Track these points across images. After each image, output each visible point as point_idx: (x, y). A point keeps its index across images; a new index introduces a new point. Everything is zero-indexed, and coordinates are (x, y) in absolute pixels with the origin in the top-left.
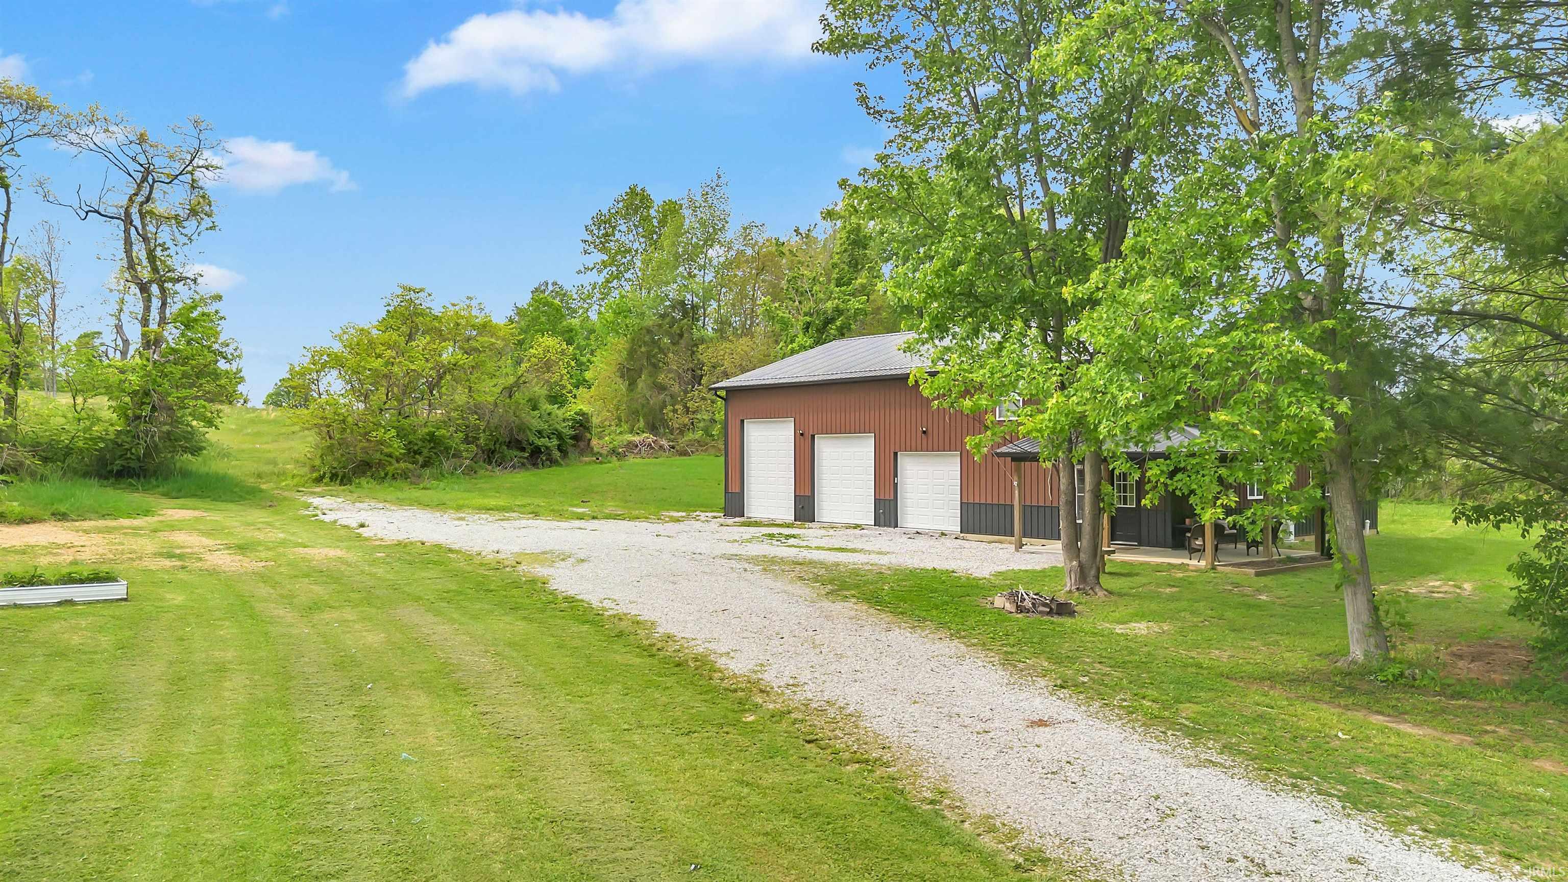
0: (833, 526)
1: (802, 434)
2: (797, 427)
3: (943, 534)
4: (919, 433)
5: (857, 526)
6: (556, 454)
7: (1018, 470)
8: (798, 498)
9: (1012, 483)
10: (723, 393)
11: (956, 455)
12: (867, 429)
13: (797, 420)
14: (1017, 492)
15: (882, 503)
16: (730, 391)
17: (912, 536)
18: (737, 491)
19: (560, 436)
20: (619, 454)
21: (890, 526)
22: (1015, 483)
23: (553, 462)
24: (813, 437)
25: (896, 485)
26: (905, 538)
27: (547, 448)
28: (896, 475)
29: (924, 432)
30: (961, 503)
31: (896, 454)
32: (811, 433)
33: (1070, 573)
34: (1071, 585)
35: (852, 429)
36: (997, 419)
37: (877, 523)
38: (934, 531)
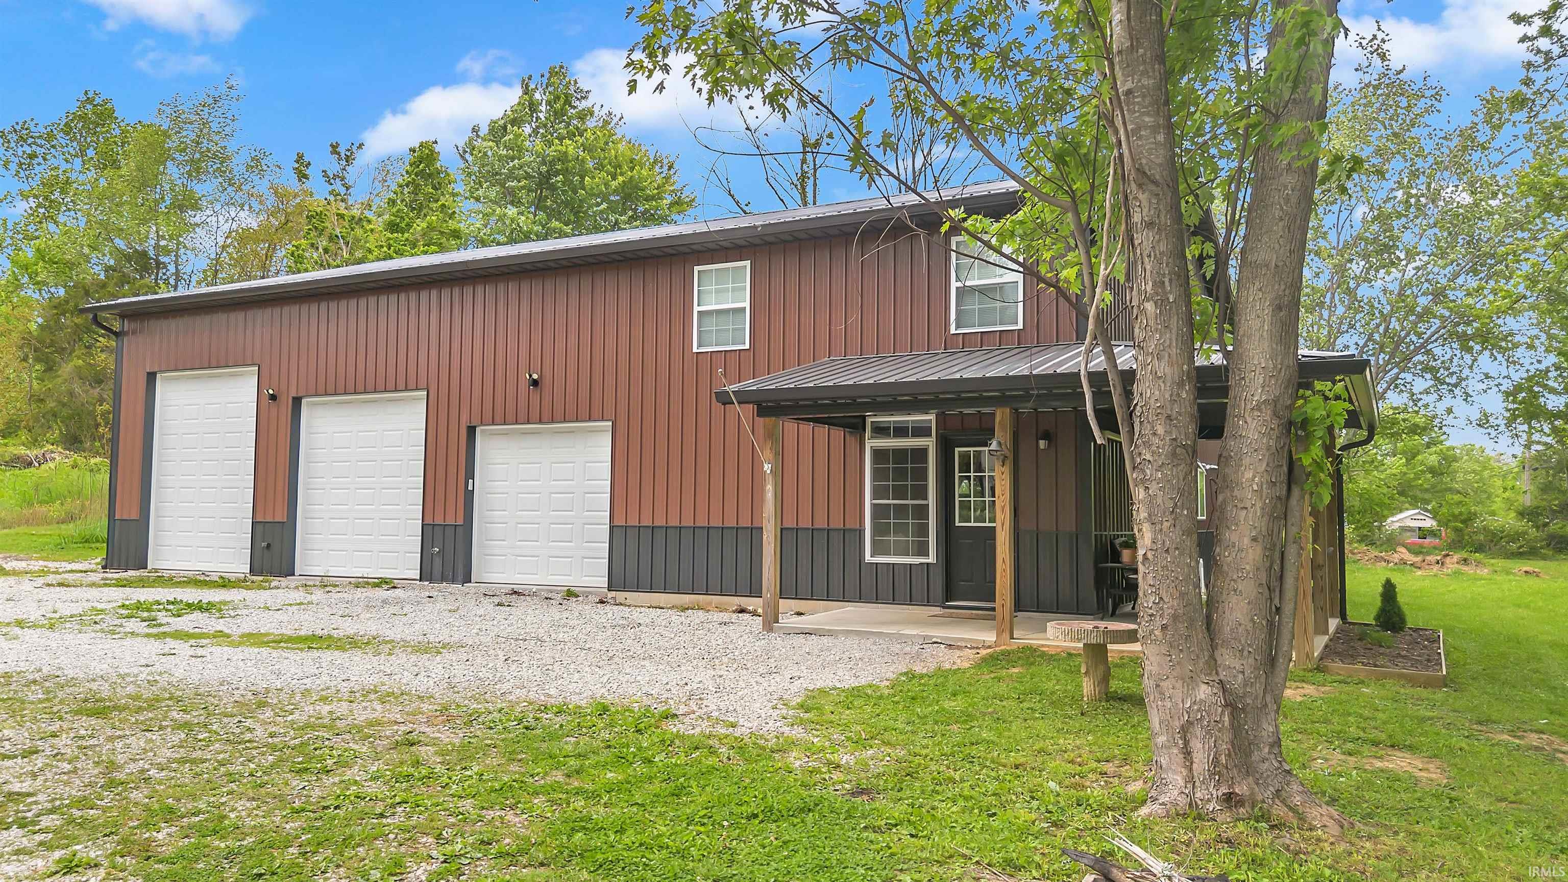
0: (326, 583)
1: (273, 397)
2: (265, 382)
3: (571, 594)
4: (524, 385)
5: (382, 582)
7: (770, 435)
8: (259, 528)
9: (755, 465)
11: (602, 431)
12: (412, 384)
13: (265, 372)
14: (769, 488)
15: (438, 531)
16: (127, 315)
17: (504, 599)
18: (134, 516)
21: (453, 581)
22: (767, 467)
24: (297, 401)
25: (469, 495)
26: (488, 606)
28: (470, 474)
29: (535, 383)
30: (612, 528)
31: (472, 431)
32: (293, 393)
33: (1185, 730)
34: (1190, 780)
35: (381, 385)
36: (695, 350)
37: (426, 575)
38: (552, 589)
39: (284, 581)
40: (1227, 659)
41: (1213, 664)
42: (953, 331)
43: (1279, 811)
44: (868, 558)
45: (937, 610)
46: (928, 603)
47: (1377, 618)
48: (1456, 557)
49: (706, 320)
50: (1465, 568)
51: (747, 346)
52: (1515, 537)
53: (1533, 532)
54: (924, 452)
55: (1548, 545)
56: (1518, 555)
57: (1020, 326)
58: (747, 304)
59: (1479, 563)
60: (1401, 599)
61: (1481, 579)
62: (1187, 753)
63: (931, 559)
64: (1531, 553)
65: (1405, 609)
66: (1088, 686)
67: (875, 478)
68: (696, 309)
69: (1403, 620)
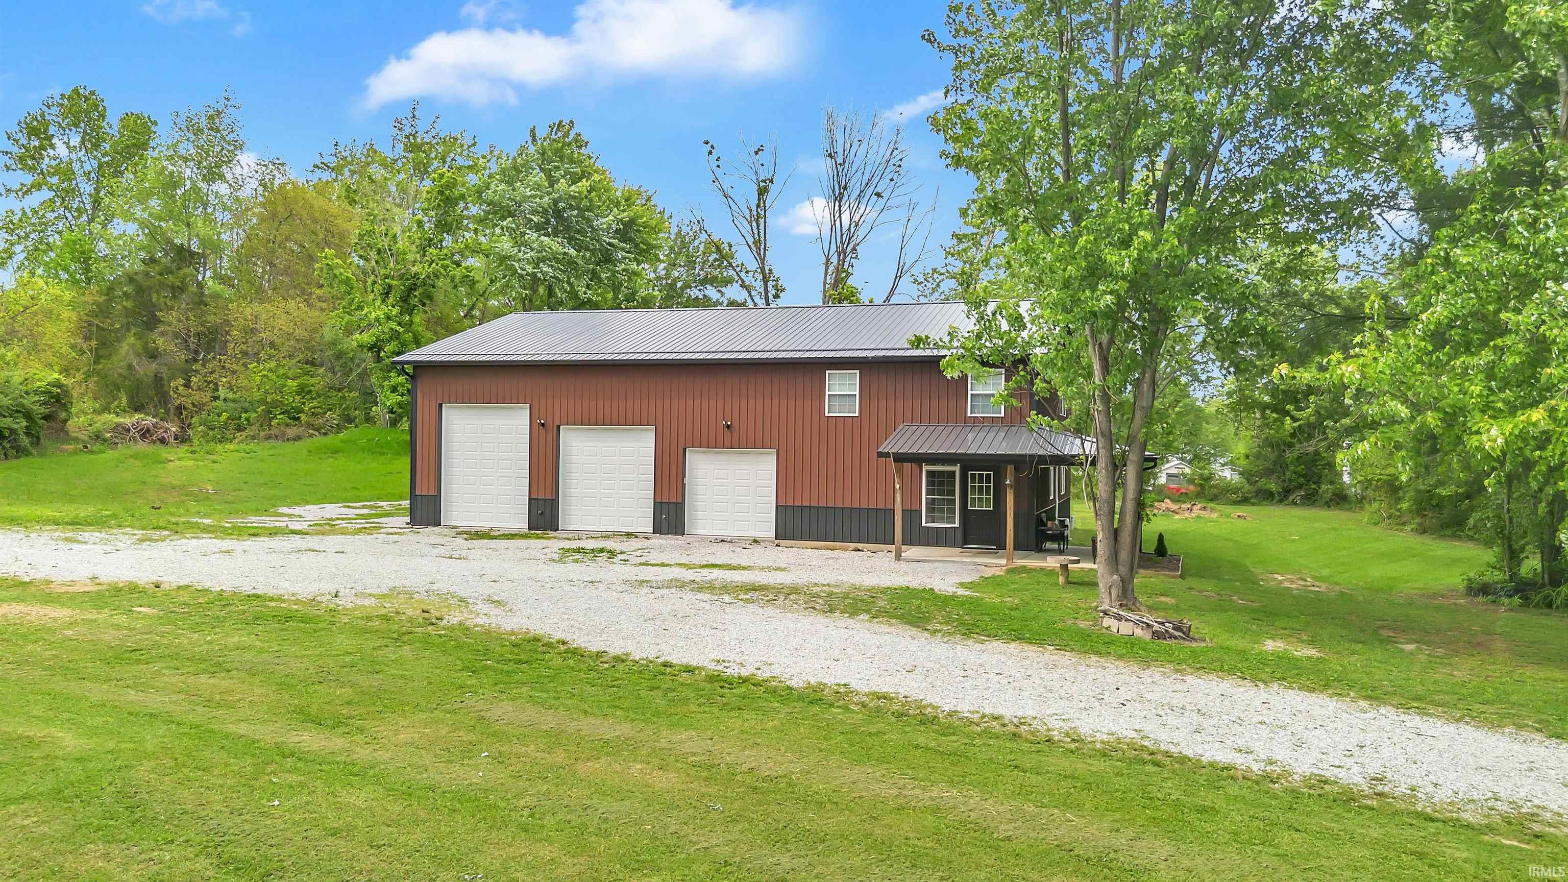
1: (542, 425)
2: (536, 413)
3: (755, 541)
4: (721, 428)
5: (626, 535)
6: (25, 441)
7: (900, 472)
8: (536, 502)
10: (409, 369)
11: (770, 454)
12: (645, 421)
13: (535, 406)
15: (665, 507)
16: (421, 368)
18: (431, 492)
19: (28, 415)
20: (105, 440)
21: (676, 533)
22: (898, 486)
23: (21, 452)
24: (558, 427)
25: (683, 486)
27: (12, 431)
28: (683, 475)
29: (729, 427)
30: (777, 507)
31: (683, 450)
32: (555, 423)
33: (1110, 587)
34: (1111, 601)
35: (622, 420)
36: (827, 414)
37: (658, 529)
38: (741, 539)
39: (552, 534)
40: (1121, 568)
41: (1117, 570)
42: (969, 415)
43: (1133, 608)
44: (924, 524)
45: (961, 550)
46: (955, 546)
47: (1155, 551)
48: (1199, 506)
49: (832, 398)
50: (1205, 513)
51: (857, 415)
52: (1236, 491)
53: (1247, 487)
54: (954, 473)
55: (1257, 495)
56: (1236, 503)
57: (1003, 415)
58: (857, 393)
59: (1212, 509)
60: (1165, 542)
61: (1211, 522)
62: (1110, 594)
63: (957, 525)
64: (1244, 501)
65: (1167, 546)
66: (1061, 579)
67: (927, 485)
68: (827, 393)
69: (1166, 552)
